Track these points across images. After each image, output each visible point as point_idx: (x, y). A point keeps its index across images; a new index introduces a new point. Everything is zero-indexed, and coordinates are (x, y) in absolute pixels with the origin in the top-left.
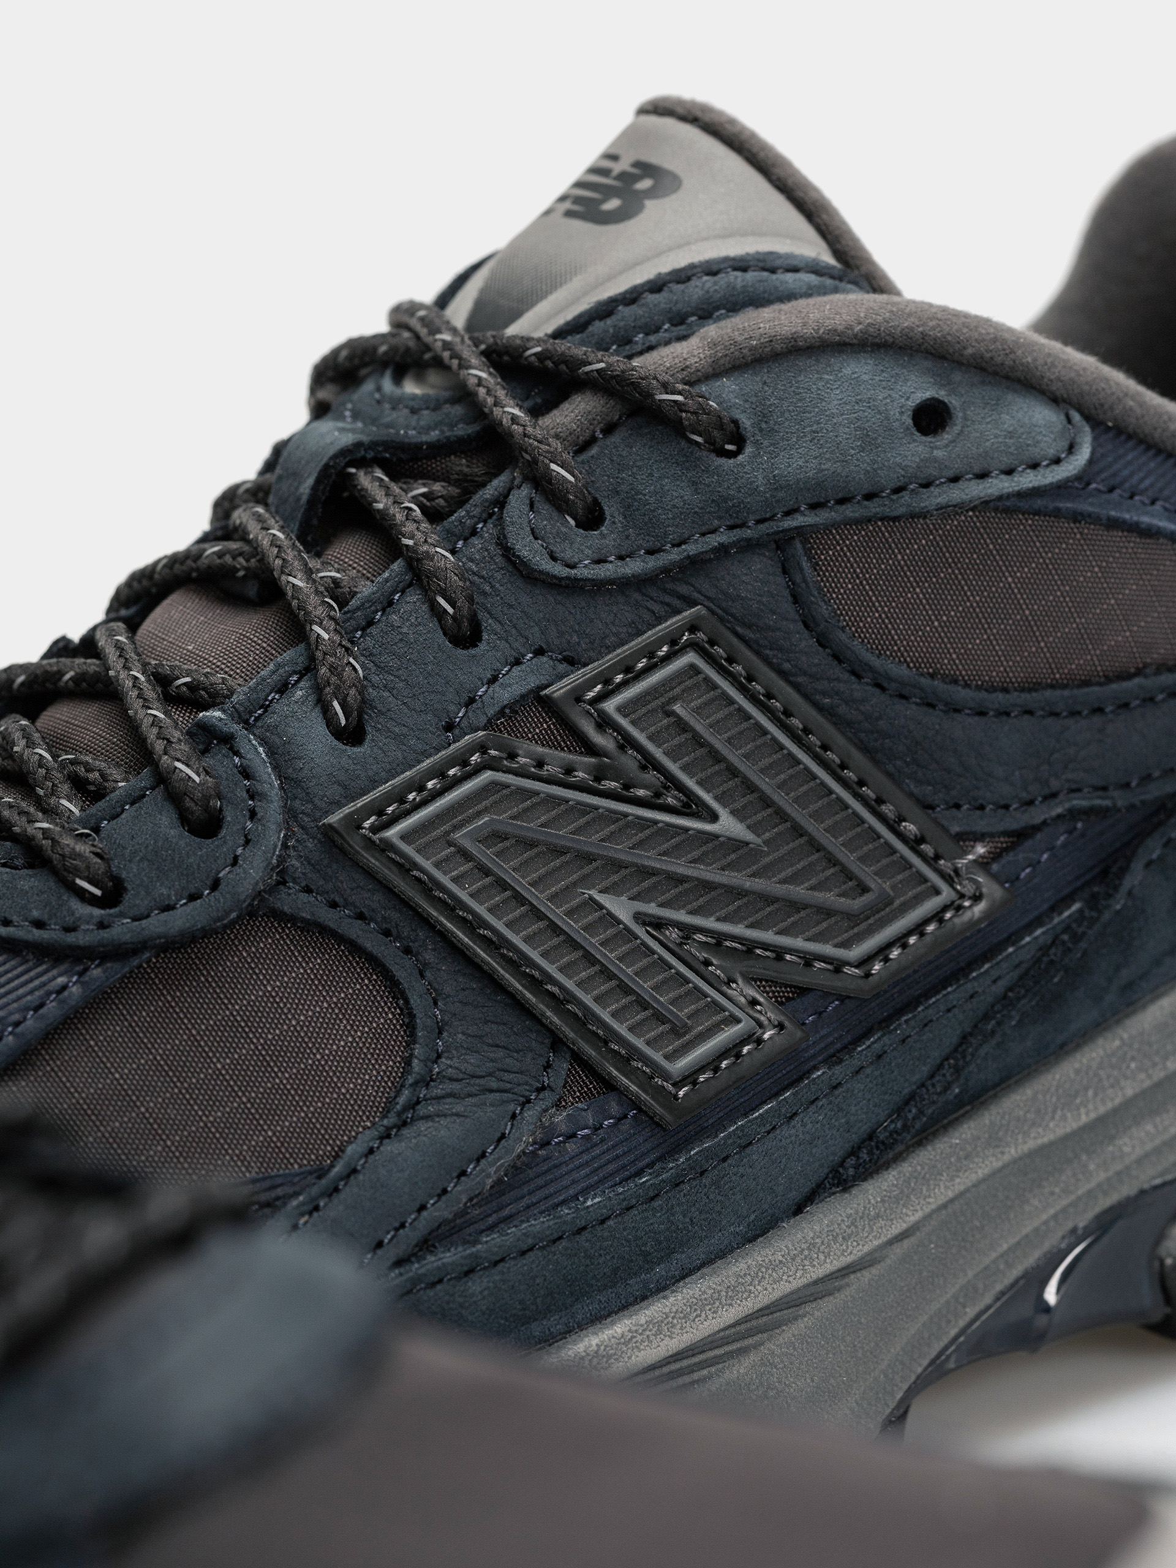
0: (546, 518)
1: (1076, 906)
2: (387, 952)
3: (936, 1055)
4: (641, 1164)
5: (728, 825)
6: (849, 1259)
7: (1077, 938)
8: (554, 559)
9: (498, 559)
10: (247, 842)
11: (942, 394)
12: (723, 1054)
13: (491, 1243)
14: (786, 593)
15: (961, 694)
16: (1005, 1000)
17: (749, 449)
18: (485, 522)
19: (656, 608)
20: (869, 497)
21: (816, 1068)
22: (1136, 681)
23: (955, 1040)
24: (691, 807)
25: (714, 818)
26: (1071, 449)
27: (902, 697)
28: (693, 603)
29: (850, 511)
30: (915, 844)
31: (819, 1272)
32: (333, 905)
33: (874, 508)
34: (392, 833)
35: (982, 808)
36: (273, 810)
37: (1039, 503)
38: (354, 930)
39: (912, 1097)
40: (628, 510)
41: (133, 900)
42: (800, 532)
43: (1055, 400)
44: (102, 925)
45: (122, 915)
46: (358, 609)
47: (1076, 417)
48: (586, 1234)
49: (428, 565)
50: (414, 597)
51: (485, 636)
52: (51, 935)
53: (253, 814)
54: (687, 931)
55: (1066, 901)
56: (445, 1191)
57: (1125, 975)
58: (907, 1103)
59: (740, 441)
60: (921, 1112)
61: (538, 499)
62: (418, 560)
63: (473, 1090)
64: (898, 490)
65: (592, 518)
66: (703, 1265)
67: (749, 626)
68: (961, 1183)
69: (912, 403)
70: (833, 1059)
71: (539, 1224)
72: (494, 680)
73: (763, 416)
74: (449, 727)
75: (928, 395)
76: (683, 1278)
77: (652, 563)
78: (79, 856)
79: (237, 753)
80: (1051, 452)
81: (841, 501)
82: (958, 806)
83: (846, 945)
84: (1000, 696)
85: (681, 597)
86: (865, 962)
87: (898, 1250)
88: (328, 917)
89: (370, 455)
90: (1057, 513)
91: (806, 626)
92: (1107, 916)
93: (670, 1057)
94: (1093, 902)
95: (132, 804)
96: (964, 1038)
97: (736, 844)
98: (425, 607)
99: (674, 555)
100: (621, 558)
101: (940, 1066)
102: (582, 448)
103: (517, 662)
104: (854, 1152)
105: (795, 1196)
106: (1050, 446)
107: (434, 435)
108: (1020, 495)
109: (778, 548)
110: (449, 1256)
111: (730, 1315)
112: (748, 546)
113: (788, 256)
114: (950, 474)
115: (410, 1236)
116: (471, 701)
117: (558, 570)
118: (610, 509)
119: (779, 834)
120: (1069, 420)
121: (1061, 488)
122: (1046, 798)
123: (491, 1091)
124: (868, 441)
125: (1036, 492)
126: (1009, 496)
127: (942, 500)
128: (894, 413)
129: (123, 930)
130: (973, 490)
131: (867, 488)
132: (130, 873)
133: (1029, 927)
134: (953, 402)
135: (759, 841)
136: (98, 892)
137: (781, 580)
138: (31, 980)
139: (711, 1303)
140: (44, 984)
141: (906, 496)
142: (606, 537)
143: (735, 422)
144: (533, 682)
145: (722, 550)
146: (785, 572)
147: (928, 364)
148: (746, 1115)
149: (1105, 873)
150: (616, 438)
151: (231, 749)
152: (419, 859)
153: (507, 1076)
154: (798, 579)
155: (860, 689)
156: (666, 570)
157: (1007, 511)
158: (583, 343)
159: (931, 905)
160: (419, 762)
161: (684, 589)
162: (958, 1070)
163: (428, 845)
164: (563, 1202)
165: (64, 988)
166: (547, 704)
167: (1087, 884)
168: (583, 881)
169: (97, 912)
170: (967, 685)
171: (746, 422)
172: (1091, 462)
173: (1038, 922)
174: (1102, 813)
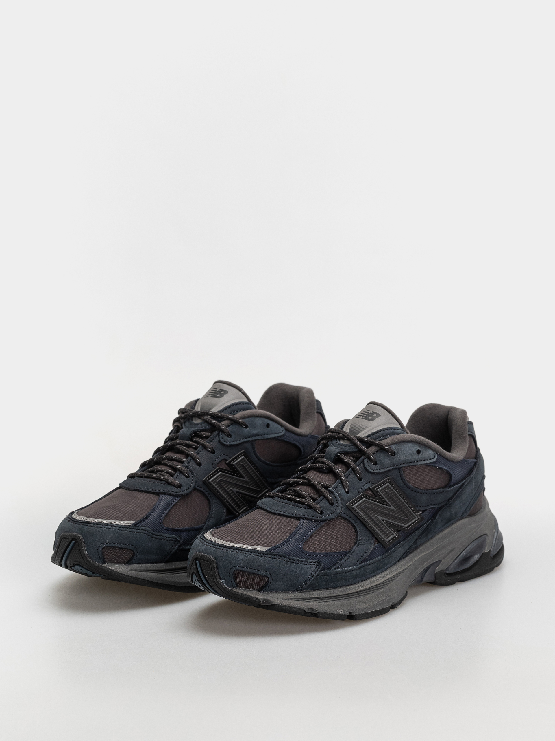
0: (370, 463)
1: (430, 521)
2: (353, 522)
3: (414, 541)
4: (384, 553)
5: (392, 507)
6: (405, 568)
7: (431, 525)
8: (371, 469)
9: (363, 469)
10: (337, 507)
11: (420, 449)
12: (392, 539)
13: (369, 562)
14: (400, 475)
15: (419, 490)
16: (422, 534)
17: (396, 455)
18: (361, 463)
19: (384, 477)
20: (411, 463)
21: (401, 542)
22: (440, 489)
23: (416, 539)
24: (387, 504)
25: (390, 506)
26: (435, 457)
27: (412, 490)
28: (388, 477)
29: (408, 465)
30: (413, 511)
31: (402, 569)
32: (347, 516)
33: (411, 464)
34: (354, 506)
35: (420, 506)
36: (340, 502)
37: (431, 464)
38: (350, 519)
39: (411, 546)
40: (381, 463)
41: (325, 514)
42: (402, 467)
43: (432, 450)
44: (321, 517)
45: (323, 516)
46: (346, 475)
47: (435, 452)
48: (379, 562)
49: (356, 469)
50: (353, 474)
51: (362, 479)
52: (315, 518)
53: (337, 503)
54: (387, 521)
55: (429, 520)
56: (364, 555)
57: (435, 531)
58: (410, 547)
59: (395, 454)
60: (412, 549)
61: (369, 461)
62: (354, 469)
63: (365, 541)
64: (414, 462)
65: (376, 464)
66: (390, 567)
67: (395, 480)
68: (416, 559)
69: (416, 450)
70: (403, 540)
71: (374, 560)
72: (364, 486)
73: (398, 451)
74: (359, 492)
75: (418, 449)
76: (387, 569)
77: (384, 471)
78: (318, 507)
79: (334, 494)
80: (432, 457)
81: (407, 463)
82: (418, 506)
83: (405, 525)
84: (424, 491)
85: (387, 475)
86: (407, 527)
87: (409, 567)
88: (347, 517)
89: (342, 453)
90: (432, 466)
91: (402, 480)
92: (434, 522)
93: (387, 538)
94: (432, 520)
95: (321, 501)
96: (417, 539)
97: (393, 510)
98: (355, 475)
99: (387, 470)
100: (380, 470)
101: (414, 542)
102: (373, 454)
103: (367, 483)
104: (404, 554)
105: (398, 559)
106: (432, 456)
107: (350, 450)
108: (429, 463)
109: (399, 469)
110: (365, 563)
111: (394, 574)
112: (395, 469)
113: (397, 427)
114: (421, 460)
115: (361, 560)
116: (361, 489)
117: (372, 471)
118: (378, 463)
119: (398, 509)
120: (434, 453)
121: (433, 463)
122: (428, 506)
123: (367, 542)
124: (411, 455)
125: (431, 463)
126: (427, 463)
127: (420, 463)
128: (414, 451)
129: (324, 518)
130: (424, 462)
131: (410, 461)
132: (324, 510)
133: (425, 524)
134: (421, 450)
135: (395, 510)
136: (320, 512)
137: (399, 474)
138: (313, 524)
139: (392, 572)
140: (315, 524)
141: (415, 463)
142: (377, 467)
143: (394, 452)
144: (369, 486)
145: (392, 469)
146: (400, 473)
147: (418, 444)
148: (394, 547)
149: (434, 516)
150: (378, 453)
151: (333, 494)
152: (357, 510)
153: (368, 540)
154: (401, 473)
155: (407, 489)
156: (385, 472)
157: (427, 465)
158: (371, 438)
159: (415, 520)
160: (356, 497)
161: (387, 474)
162: (416, 543)
163: (358, 508)
164: (376, 557)
165: (317, 525)
166: (370, 489)
167: (431, 518)
168: (375, 514)
169: (320, 515)
170: (420, 489)
171: (396, 451)
172: (437, 459)
173: (426, 523)
174: (434, 508)
